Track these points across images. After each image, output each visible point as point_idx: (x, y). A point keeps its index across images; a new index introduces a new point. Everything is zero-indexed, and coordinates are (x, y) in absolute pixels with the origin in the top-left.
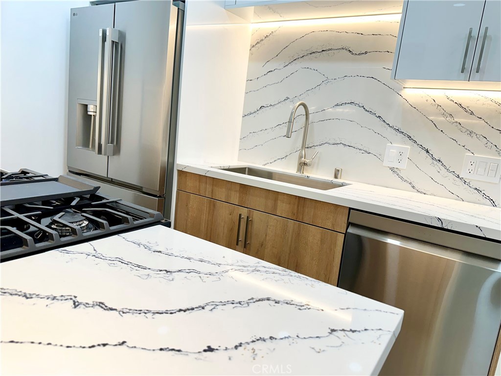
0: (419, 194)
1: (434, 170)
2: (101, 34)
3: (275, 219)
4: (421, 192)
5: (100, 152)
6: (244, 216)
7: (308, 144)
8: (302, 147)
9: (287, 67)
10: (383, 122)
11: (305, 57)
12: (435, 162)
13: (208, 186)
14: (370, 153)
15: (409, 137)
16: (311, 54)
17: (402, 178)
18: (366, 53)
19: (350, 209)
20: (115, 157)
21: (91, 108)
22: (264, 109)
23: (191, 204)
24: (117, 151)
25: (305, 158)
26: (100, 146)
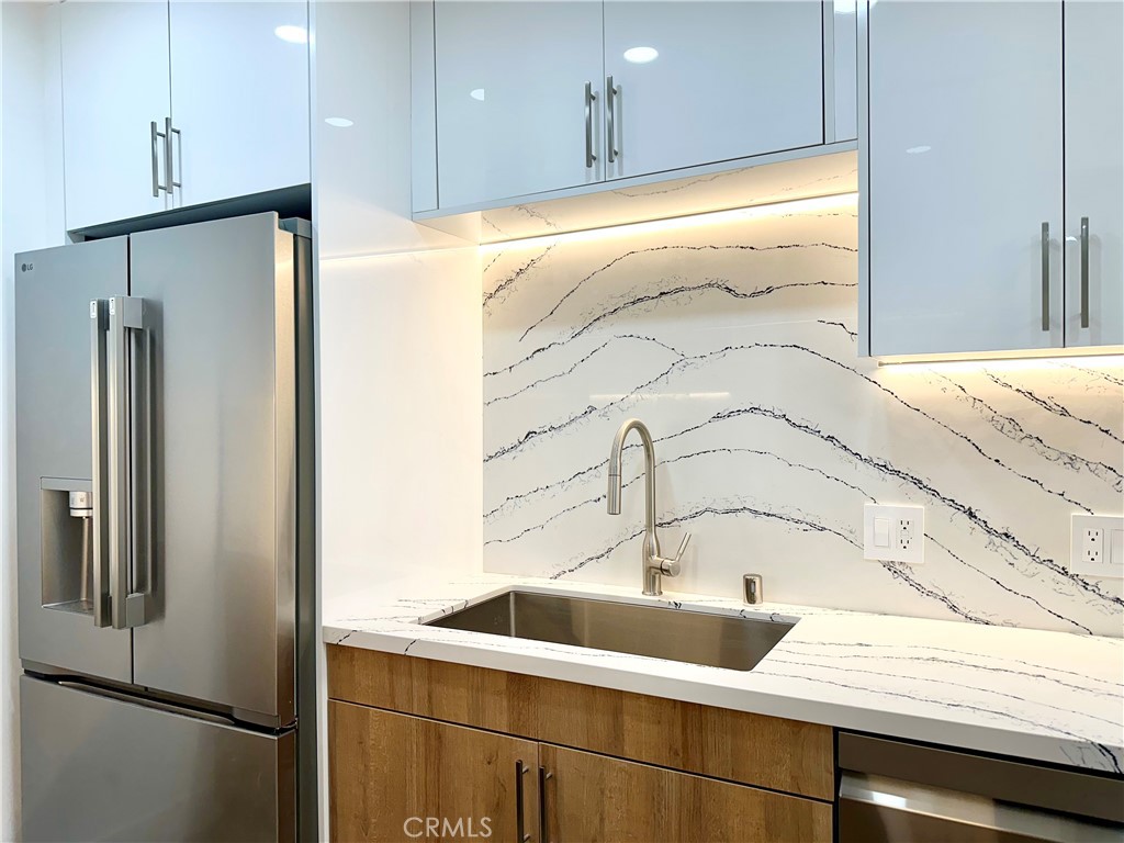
0: (972, 625)
1: (996, 560)
2: (94, 314)
3: (622, 770)
4: (977, 621)
5: (106, 619)
6: (531, 765)
7: (660, 516)
8: (649, 525)
9: (579, 337)
10: (842, 451)
11: (619, 312)
12: (997, 541)
13: (415, 683)
14: (823, 529)
15: (917, 482)
16: (634, 303)
17: (919, 587)
18: (769, 290)
19: (836, 730)
20: (150, 626)
21: (78, 500)
22: (536, 438)
23: (372, 736)
24: (155, 608)
25: (659, 556)
26: (106, 600)
